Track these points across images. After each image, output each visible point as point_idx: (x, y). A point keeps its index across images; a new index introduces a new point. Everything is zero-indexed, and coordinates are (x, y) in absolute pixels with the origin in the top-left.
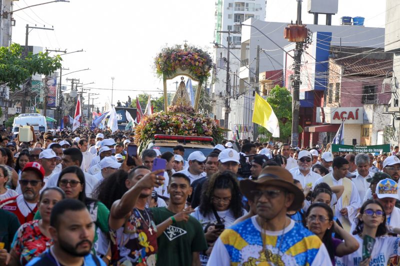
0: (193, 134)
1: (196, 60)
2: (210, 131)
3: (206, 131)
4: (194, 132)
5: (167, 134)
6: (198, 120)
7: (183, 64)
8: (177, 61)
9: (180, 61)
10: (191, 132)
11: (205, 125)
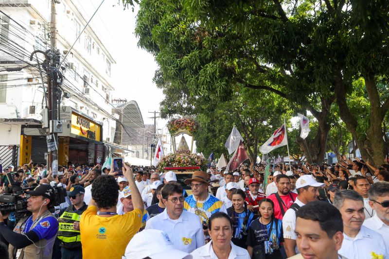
0: (189, 165)
1: (189, 123)
2: (200, 163)
3: (197, 163)
4: (190, 164)
5: (174, 166)
6: (192, 157)
7: (182, 126)
8: (178, 125)
9: (180, 124)
10: (188, 164)
11: (196, 159)
